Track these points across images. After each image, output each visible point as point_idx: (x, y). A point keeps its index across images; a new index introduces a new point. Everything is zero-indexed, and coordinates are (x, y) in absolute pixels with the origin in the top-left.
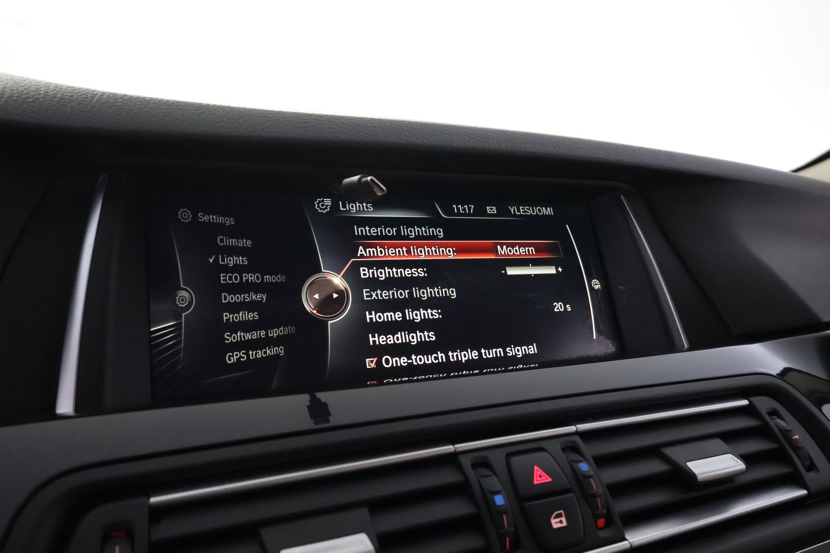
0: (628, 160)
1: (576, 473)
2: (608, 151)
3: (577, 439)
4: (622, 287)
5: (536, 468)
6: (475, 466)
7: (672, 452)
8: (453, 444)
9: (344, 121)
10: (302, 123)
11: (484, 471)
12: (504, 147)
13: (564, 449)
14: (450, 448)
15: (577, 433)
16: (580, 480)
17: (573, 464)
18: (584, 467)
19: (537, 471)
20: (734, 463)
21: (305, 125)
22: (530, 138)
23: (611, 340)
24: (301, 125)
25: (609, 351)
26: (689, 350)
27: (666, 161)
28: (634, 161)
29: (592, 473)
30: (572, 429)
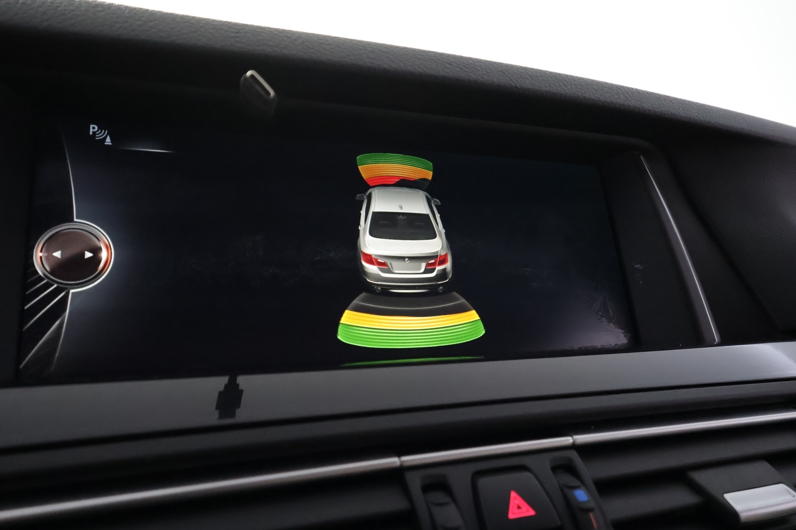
0: (652, 108)
1: (570, 505)
2: (627, 95)
3: (574, 455)
4: (638, 266)
5: (513, 494)
6: (427, 488)
7: (702, 478)
8: (399, 455)
9: (289, 35)
10: (234, 33)
11: (439, 497)
12: (495, 80)
13: (555, 469)
14: (393, 461)
15: (574, 447)
16: (575, 512)
17: (567, 491)
18: (581, 495)
19: (515, 499)
20: (788, 497)
21: (236, 35)
22: (530, 73)
23: (622, 329)
24: (233, 35)
25: (620, 343)
26: (722, 343)
27: (699, 114)
28: (660, 110)
29: (592, 505)
30: (567, 440)
